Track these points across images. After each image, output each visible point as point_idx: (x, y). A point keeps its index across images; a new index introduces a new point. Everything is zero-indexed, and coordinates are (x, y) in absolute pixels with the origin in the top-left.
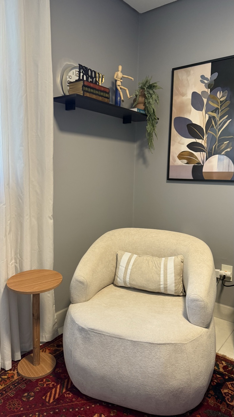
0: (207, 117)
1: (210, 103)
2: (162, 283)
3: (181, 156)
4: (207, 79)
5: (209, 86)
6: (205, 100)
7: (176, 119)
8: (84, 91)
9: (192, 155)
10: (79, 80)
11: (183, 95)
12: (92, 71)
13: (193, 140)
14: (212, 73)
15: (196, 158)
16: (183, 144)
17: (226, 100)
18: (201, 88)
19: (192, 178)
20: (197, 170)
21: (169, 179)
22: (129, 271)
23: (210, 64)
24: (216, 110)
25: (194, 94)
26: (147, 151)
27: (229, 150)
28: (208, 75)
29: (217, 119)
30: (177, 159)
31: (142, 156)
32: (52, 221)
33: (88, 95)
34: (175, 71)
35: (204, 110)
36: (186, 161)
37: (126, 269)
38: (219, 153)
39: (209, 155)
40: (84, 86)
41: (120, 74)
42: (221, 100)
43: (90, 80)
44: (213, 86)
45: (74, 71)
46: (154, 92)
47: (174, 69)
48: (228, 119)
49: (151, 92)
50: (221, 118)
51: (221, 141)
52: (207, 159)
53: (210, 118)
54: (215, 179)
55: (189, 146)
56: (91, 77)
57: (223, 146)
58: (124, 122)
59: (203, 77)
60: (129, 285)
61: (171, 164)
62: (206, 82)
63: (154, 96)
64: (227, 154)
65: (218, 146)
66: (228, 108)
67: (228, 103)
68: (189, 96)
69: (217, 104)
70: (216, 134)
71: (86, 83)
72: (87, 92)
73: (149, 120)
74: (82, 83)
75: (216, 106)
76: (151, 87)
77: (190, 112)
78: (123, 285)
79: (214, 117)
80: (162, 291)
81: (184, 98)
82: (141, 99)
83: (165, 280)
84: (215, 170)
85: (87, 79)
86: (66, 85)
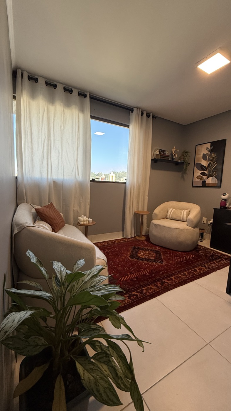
0: (208, 163)
1: (209, 157)
2: (182, 217)
3: (198, 177)
4: (209, 149)
5: (209, 151)
6: (208, 157)
7: (196, 163)
8: (160, 157)
9: (202, 177)
10: (159, 154)
11: (199, 155)
12: (164, 150)
13: (203, 171)
14: (211, 146)
15: (203, 178)
16: (199, 173)
17: (215, 157)
18: (206, 152)
19: (201, 186)
20: (204, 182)
21: (193, 186)
22: (171, 214)
23: (210, 143)
24: (211, 160)
25: (204, 154)
26: (185, 175)
27: (216, 175)
28: (209, 147)
29: (212, 163)
30: (196, 179)
31: (183, 177)
32: (147, 197)
33: (162, 158)
34: (197, 146)
35: (207, 160)
36: (199, 179)
37: (171, 213)
38: (212, 176)
39: (209, 177)
40: (161, 156)
41: (174, 150)
42: (214, 156)
43: (163, 153)
44: (211, 151)
45: (158, 150)
46: (188, 154)
47: (196, 145)
48: (216, 164)
49: (186, 154)
50: (213, 163)
51: (213, 172)
52: (207, 178)
53: (209, 163)
54: (210, 186)
55: (201, 174)
56: (164, 152)
57: (214, 174)
58: (176, 165)
59: (207, 148)
60: (171, 218)
61: (194, 180)
62: (208, 150)
63: (187, 156)
64: (215, 177)
65: (212, 174)
66: (216, 160)
67: (216, 157)
68: (202, 155)
69: (212, 158)
70: (211, 169)
71: (161, 155)
72: (162, 157)
73: (185, 164)
74: (160, 155)
75: (212, 159)
76: (187, 152)
77: (202, 161)
78: (169, 218)
79: (211, 163)
80: (182, 220)
81: (200, 156)
82: (182, 157)
83: (183, 216)
84: (210, 183)
85: (162, 153)
86: (155, 155)
